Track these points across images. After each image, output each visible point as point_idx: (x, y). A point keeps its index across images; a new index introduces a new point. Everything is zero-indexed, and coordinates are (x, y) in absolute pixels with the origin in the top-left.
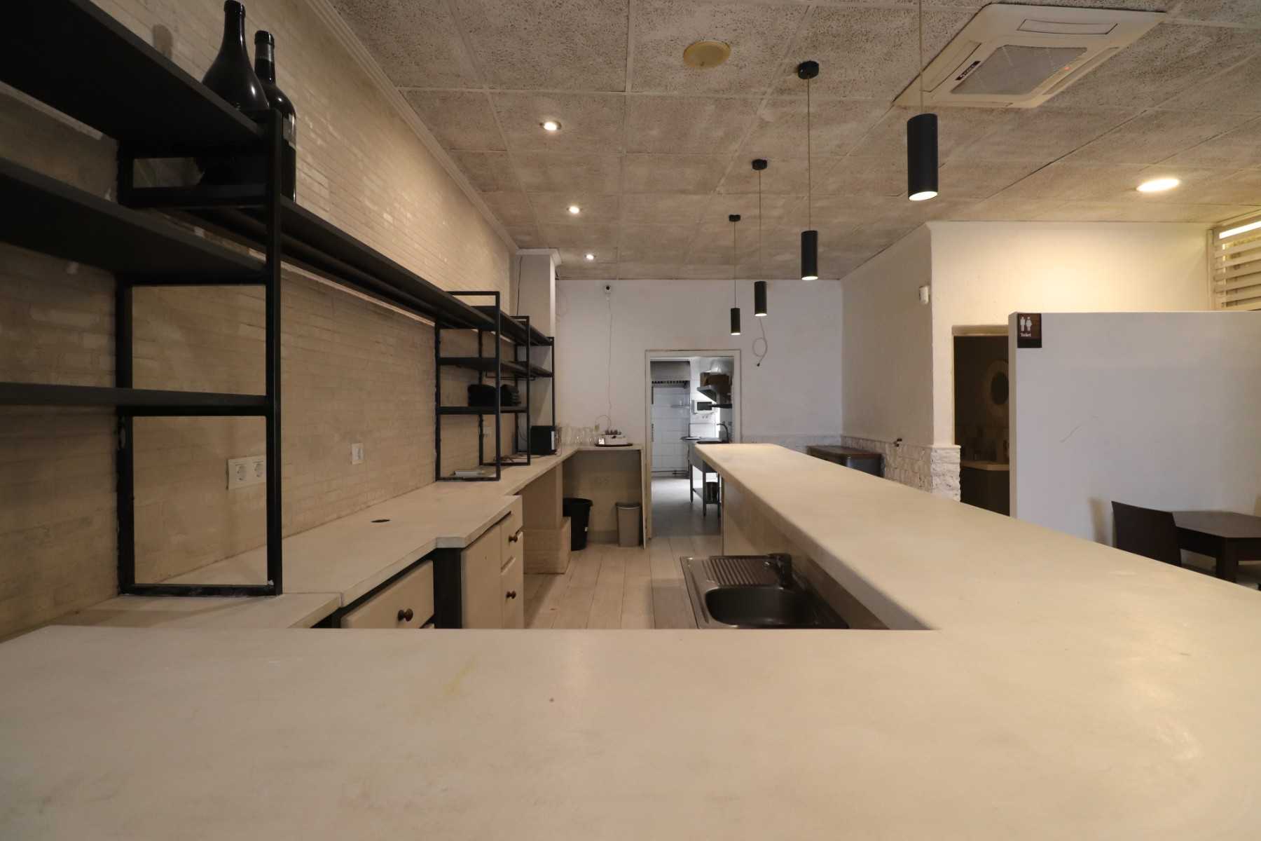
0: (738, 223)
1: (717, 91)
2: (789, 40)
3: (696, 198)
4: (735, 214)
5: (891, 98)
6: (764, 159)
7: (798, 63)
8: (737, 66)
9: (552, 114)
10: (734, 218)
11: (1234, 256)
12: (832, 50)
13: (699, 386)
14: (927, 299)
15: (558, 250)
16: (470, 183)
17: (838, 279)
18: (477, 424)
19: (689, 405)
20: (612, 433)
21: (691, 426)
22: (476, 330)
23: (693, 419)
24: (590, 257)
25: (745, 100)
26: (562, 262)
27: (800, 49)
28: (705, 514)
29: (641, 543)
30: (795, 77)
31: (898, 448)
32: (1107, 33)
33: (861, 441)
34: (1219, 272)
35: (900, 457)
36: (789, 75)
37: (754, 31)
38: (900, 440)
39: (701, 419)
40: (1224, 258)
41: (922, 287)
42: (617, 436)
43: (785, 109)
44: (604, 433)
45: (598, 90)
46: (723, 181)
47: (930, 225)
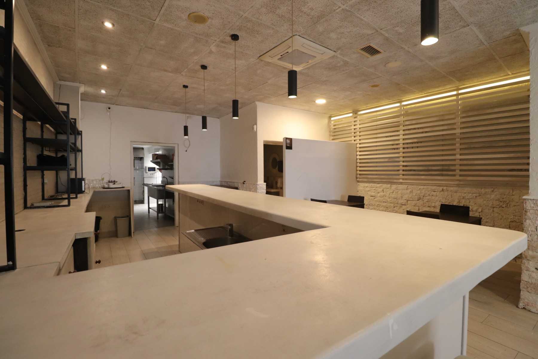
0: (187, 89)
1: (197, 34)
2: (231, 24)
3: (171, 74)
4: (186, 85)
5: (259, 56)
6: (206, 65)
7: (232, 34)
8: (209, 27)
9: (110, 19)
10: (185, 87)
11: (334, 125)
12: (245, 33)
13: (152, 160)
14: (255, 129)
15: (85, 85)
16: (42, 40)
17: (219, 118)
18: (40, 176)
19: (143, 169)
20: (112, 182)
21: (145, 179)
22: (39, 123)
23: (145, 175)
24: (103, 92)
25: (207, 41)
26: (85, 92)
27: (235, 29)
28: (158, 219)
29: (130, 234)
30: (230, 39)
31: (244, 185)
32: (322, 54)
33: (229, 183)
34: (331, 130)
35: (245, 188)
36: (227, 37)
37: (220, 16)
38: (245, 182)
39: (149, 175)
40: (332, 126)
41: (254, 125)
42: (116, 183)
43: (221, 49)
44: (107, 182)
45: (142, 16)
46: (185, 70)
47: (257, 103)
